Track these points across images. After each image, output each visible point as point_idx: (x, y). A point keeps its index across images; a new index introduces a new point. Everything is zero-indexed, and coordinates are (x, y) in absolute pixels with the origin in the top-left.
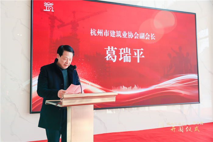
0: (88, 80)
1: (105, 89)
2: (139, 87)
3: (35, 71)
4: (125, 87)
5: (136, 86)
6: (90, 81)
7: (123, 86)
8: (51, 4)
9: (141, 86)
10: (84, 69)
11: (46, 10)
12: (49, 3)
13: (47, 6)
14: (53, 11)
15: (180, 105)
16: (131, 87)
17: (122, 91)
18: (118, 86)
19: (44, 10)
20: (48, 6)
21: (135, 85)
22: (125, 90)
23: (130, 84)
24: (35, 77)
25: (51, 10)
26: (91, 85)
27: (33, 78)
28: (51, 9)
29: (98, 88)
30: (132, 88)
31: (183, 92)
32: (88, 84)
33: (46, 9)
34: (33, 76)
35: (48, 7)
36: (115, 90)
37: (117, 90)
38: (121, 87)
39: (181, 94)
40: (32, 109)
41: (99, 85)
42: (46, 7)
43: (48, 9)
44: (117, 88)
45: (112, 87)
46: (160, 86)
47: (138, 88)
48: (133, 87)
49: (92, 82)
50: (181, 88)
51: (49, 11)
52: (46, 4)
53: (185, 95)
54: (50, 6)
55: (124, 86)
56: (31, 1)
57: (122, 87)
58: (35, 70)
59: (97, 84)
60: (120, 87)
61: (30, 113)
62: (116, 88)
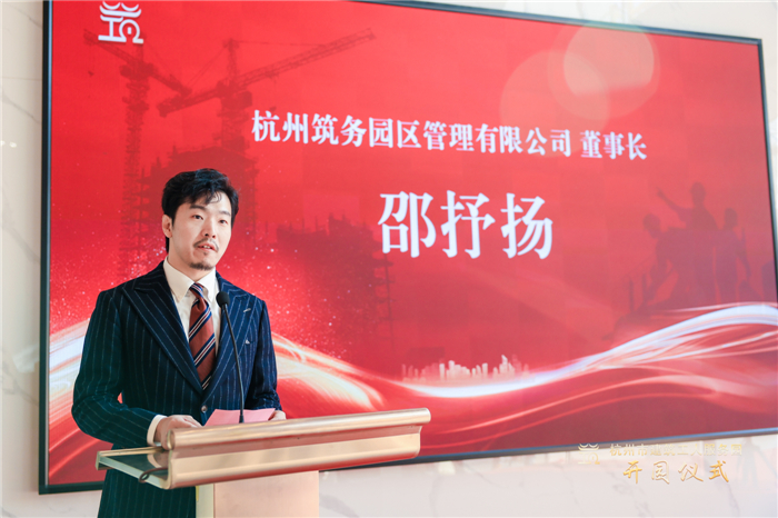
0: (294, 341)
1: (372, 377)
2: (519, 365)
3: (60, 303)
4: (459, 366)
5: (510, 360)
6: (303, 343)
7: (452, 363)
8: (133, 12)
9: (531, 359)
10: (278, 289)
11: (111, 38)
12: (120, 9)
13: (112, 21)
14: (141, 41)
15: (701, 443)
16: (485, 366)
17: (448, 383)
18: (430, 364)
19: (101, 38)
20: (119, 21)
21: (504, 358)
22: (460, 382)
23: (479, 355)
24: (60, 328)
25: (130, 37)
26: (310, 361)
27: (52, 337)
28: (129, 31)
29: (339, 372)
30: (490, 370)
31: (716, 385)
32: (298, 356)
33: (108, 34)
34: (52, 324)
35: (117, 25)
36: (416, 379)
37: (423, 379)
38: (442, 366)
39: (709, 391)
40: (47, 475)
41: (345, 359)
42: (108, 23)
43: (116, 34)
44: (423, 371)
45: (404, 367)
46: (613, 360)
47: (516, 371)
48: (494, 364)
49: (312, 347)
50: (706, 368)
51: (123, 39)
52: (109, 13)
53: (726, 395)
54: (125, 18)
55: (456, 363)
56: (46, 5)
57: (447, 367)
58: (59, 299)
59: (336, 356)
60: (438, 368)
61: (41, 493)
62: (420, 372)
